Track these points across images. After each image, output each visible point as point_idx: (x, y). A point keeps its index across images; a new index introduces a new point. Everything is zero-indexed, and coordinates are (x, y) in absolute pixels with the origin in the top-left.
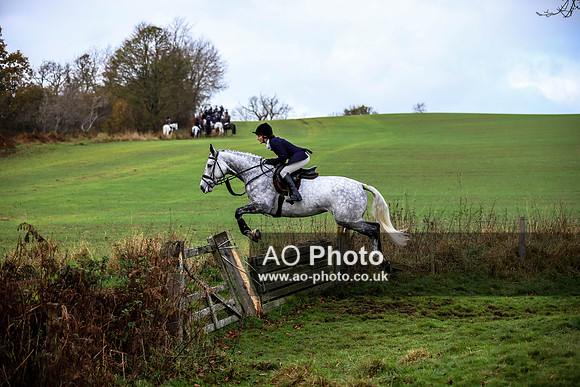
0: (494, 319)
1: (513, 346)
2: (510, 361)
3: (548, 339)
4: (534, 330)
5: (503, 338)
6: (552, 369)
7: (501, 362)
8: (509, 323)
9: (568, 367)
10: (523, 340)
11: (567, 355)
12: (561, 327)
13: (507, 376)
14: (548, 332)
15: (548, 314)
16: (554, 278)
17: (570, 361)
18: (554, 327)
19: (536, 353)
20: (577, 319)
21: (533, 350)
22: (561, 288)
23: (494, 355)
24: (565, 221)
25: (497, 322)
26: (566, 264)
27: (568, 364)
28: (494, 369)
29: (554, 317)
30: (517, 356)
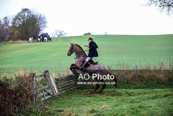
0: (128, 96)
1: (133, 104)
2: (132, 109)
3: (144, 102)
4: (140, 99)
5: (131, 102)
6: (145, 111)
7: (130, 109)
8: (132, 97)
9: (150, 111)
10: (136, 102)
11: (149, 107)
12: (148, 98)
13: (132, 113)
14: (144, 100)
15: (144, 95)
16: (146, 84)
17: (150, 109)
18: (146, 99)
19: (140, 106)
20: (152, 96)
21: (140, 105)
22: (148, 87)
23: (128, 107)
24: (149, 67)
25: (129, 97)
26: (149, 80)
27: (150, 110)
28: (128, 111)
29: (146, 95)
30: (135, 107)
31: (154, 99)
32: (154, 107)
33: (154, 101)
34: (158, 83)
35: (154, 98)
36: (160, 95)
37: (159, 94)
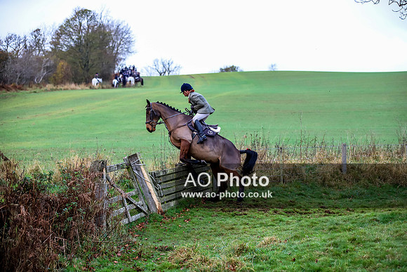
0: (325, 215)
1: (337, 234)
2: (335, 245)
3: (362, 230)
4: (353, 223)
5: (331, 229)
6: (365, 251)
7: (329, 246)
8: (335, 218)
9: (376, 249)
10: (345, 230)
11: (375, 241)
12: (371, 221)
13: (333, 255)
14: (362, 224)
15: (363, 212)
16: (367, 187)
17: (378, 245)
18: (367, 221)
19: (354, 240)
20: (383, 215)
21: (352, 237)
22: (371, 194)
23: (324, 241)
24: (374, 147)
25: (327, 217)
26: (375, 177)
27: (376, 247)
28: (324, 251)
29: (367, 214)
30: (341, 241)
31: (387, 222)
32: (385, 242)
33: (385, 227)
34: (395, 185)
35: (386, 220)
36: (400, 214)
37: (397, 211)
